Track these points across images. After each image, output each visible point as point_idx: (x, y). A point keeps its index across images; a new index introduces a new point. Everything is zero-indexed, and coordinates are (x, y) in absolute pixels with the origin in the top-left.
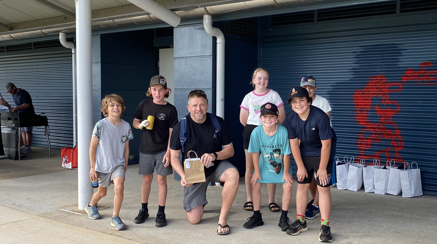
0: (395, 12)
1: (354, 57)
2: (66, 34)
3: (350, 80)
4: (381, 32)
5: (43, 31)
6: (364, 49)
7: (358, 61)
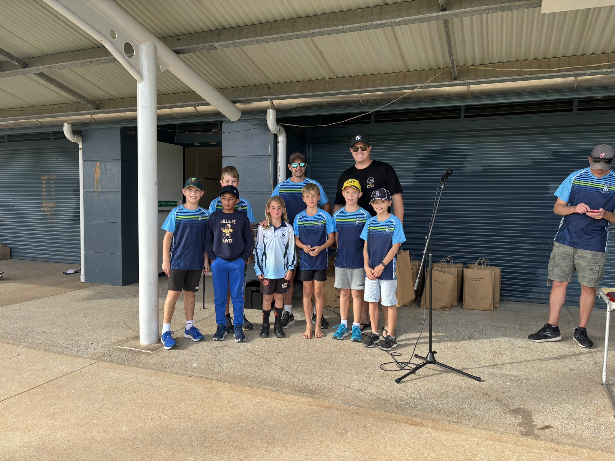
0: (459, 117)
1: (416, 161)
2: (73, 126)
3: (411, 185)
4: (445, 136)
5: (40, 120)
6: (426, 153)
7: (420, 165)
